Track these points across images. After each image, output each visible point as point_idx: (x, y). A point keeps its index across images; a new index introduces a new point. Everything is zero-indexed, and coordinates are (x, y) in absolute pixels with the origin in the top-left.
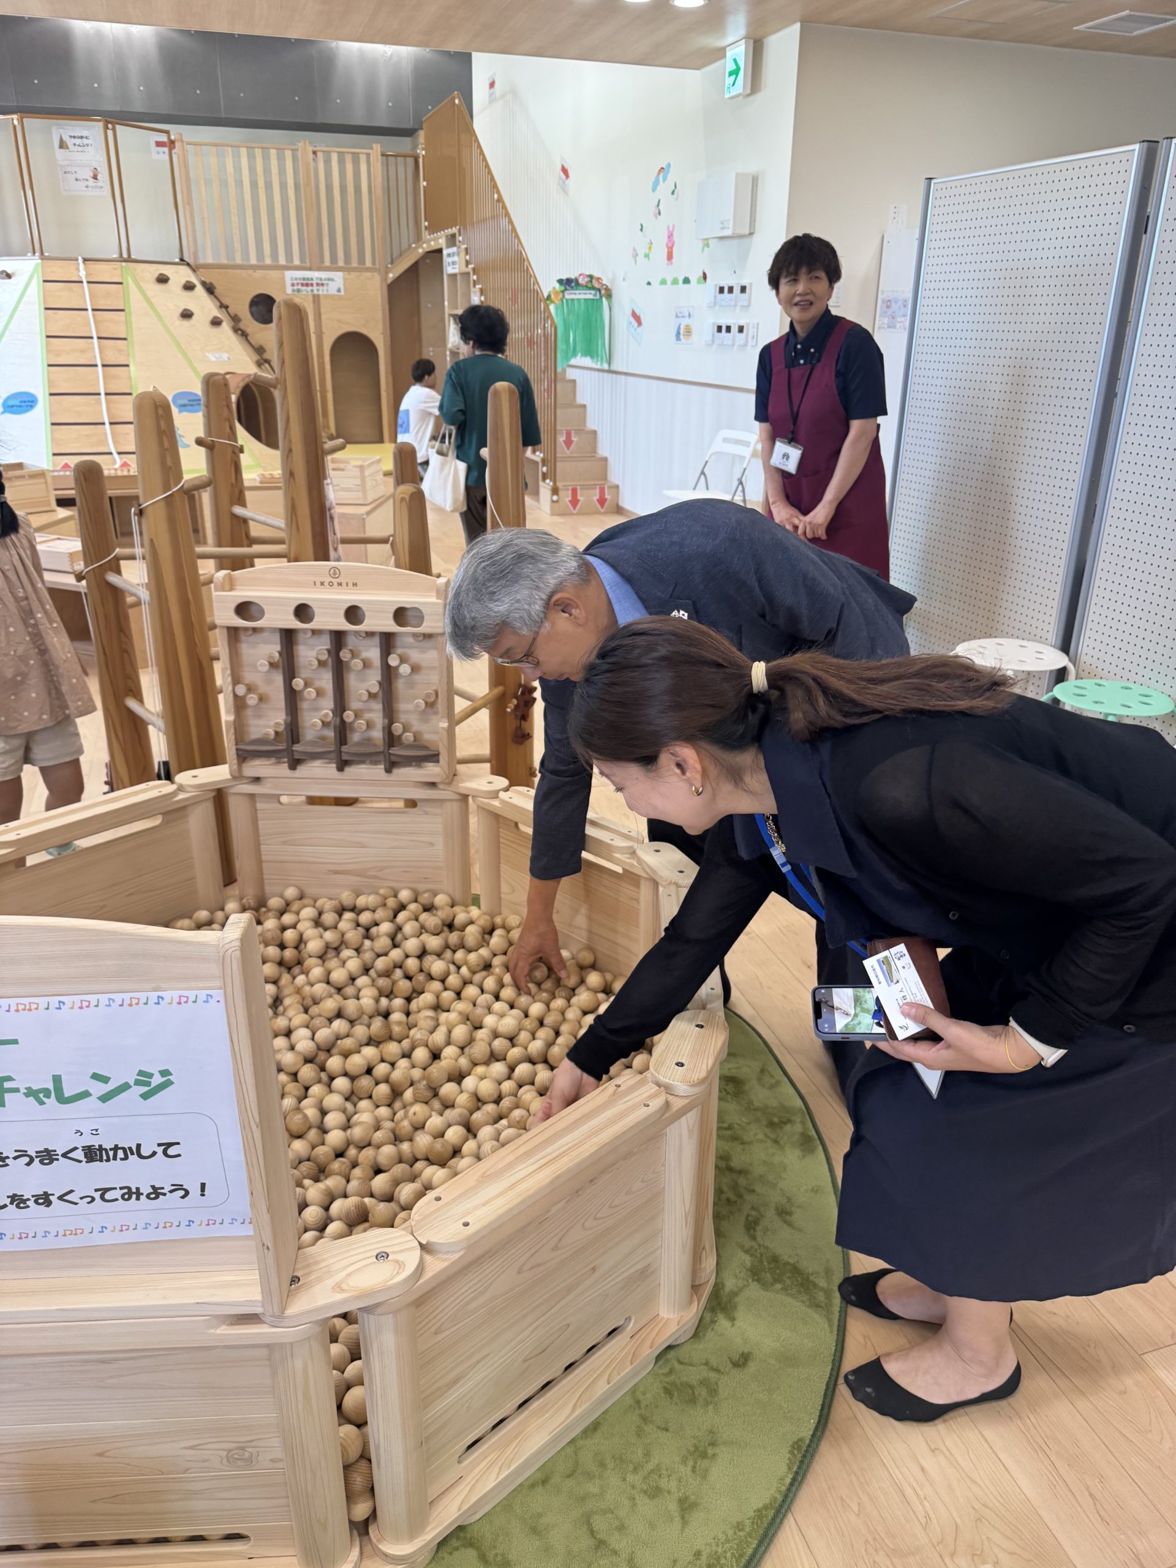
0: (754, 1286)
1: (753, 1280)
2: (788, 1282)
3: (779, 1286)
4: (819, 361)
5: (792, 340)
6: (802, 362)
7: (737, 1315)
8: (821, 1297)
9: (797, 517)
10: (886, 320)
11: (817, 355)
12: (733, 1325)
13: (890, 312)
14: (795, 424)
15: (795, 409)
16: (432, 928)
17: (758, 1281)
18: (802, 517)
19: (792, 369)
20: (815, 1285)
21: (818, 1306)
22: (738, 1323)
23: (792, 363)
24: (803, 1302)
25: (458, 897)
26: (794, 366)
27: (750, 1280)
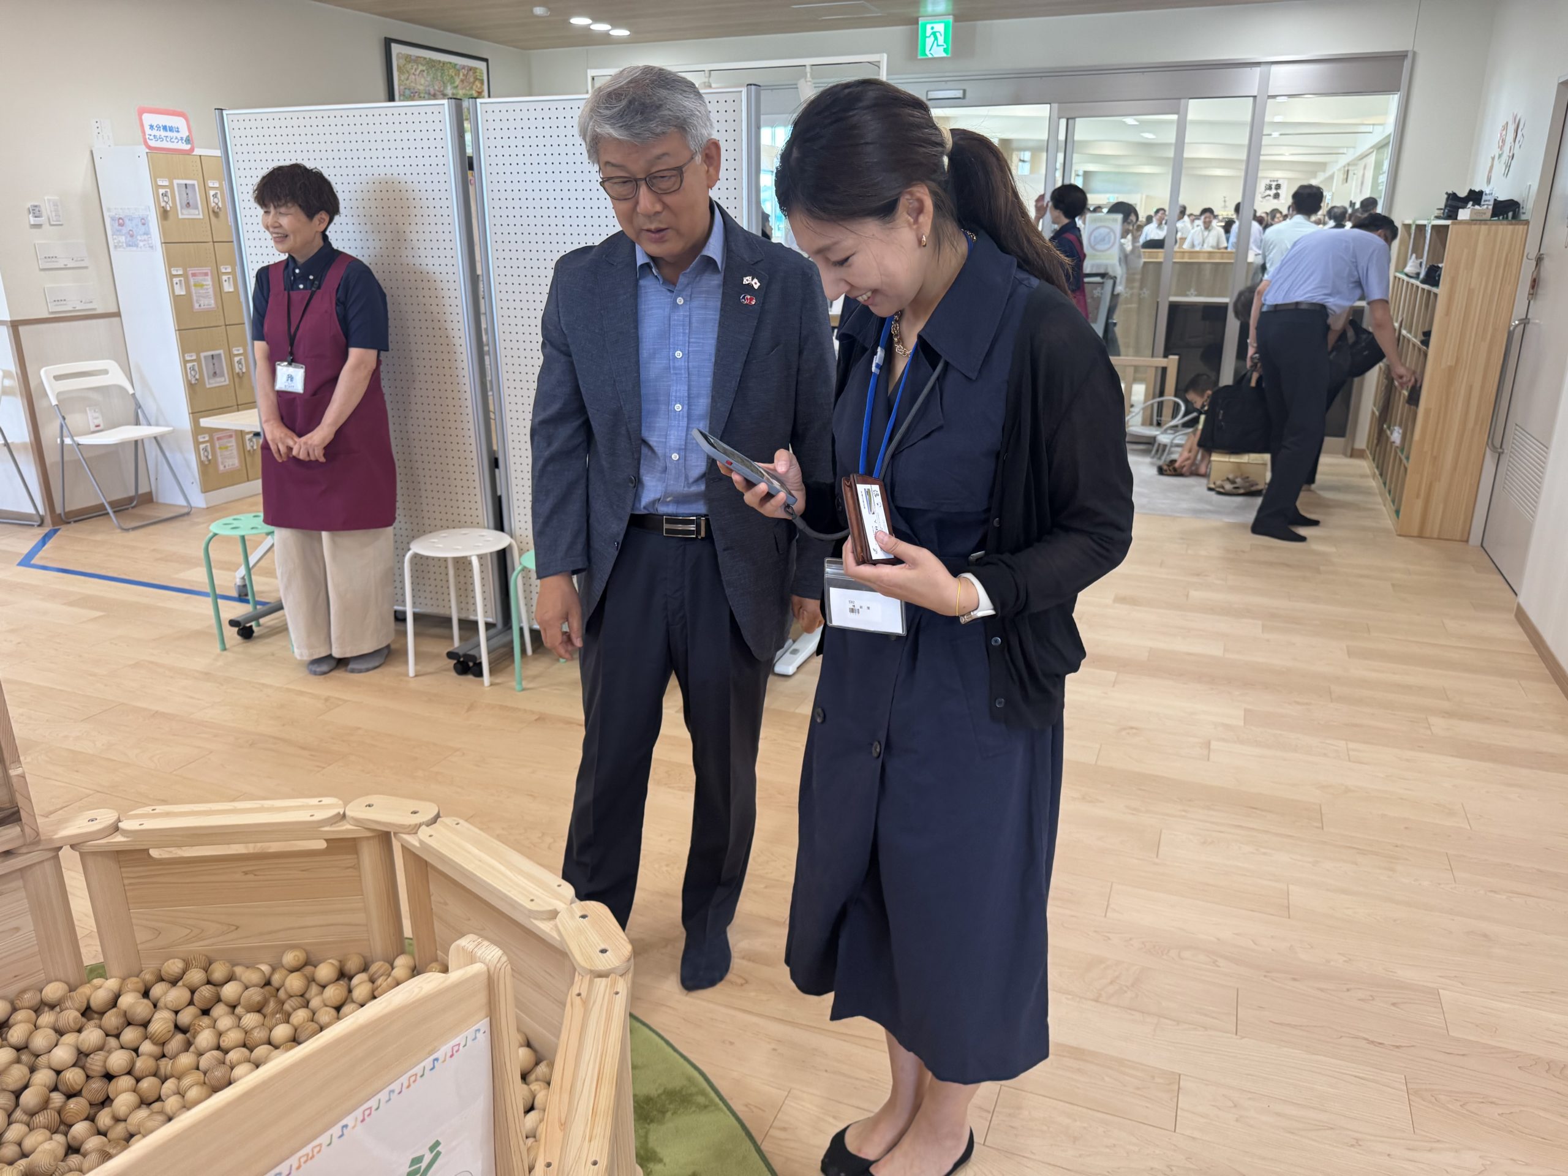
0: (653, 1126)
1: (649, 1124)
2: (672, 1106)
3: (669, 1115)
4: (319, 287)
5: (291, 265)
6: (301, 286)
7: (661, 1156)
8: (701, 1100)
9: (292, 439)
10: (123, 239)
11: (316, 282)
12: (665, 1164)
13: (124, 230)
14: (292, 345)
15: (293, 330)
16: (72, 1024)
17: (652, 1121)
18: (296, 439)
19: (291, 292)
20: (691, 1095)
21: (706, 1107)
22: (666, 1160)
23: (291, 286)
24: (694, 1111)
25: (73, 978)
26: (293, 290)
27: (646, 1126)
